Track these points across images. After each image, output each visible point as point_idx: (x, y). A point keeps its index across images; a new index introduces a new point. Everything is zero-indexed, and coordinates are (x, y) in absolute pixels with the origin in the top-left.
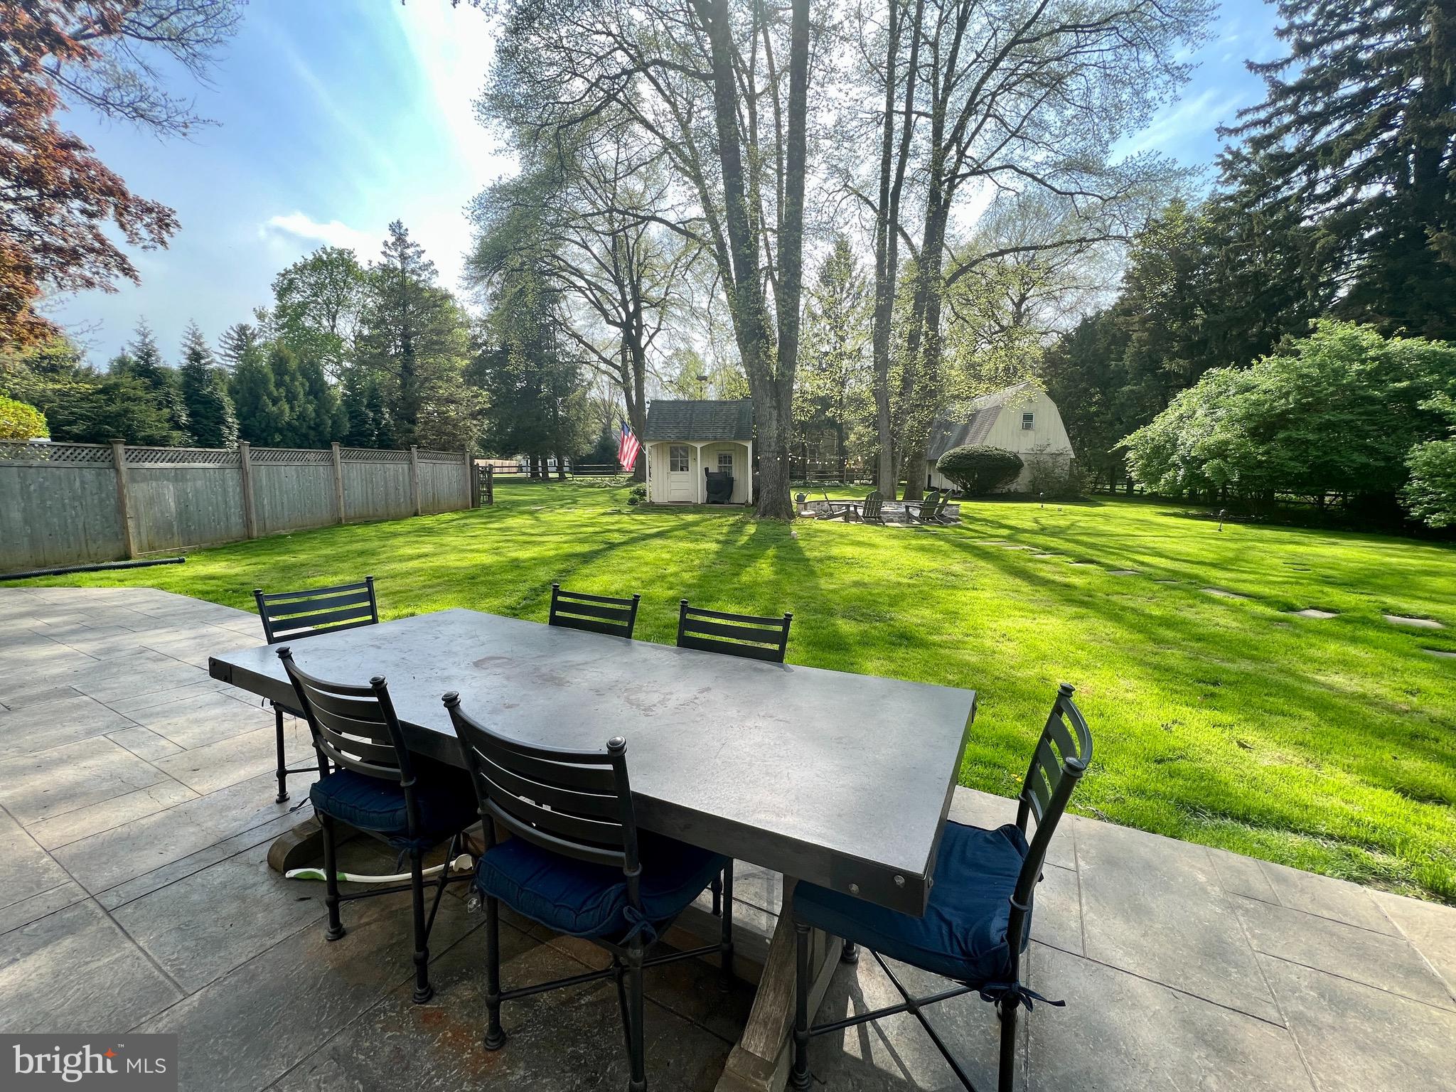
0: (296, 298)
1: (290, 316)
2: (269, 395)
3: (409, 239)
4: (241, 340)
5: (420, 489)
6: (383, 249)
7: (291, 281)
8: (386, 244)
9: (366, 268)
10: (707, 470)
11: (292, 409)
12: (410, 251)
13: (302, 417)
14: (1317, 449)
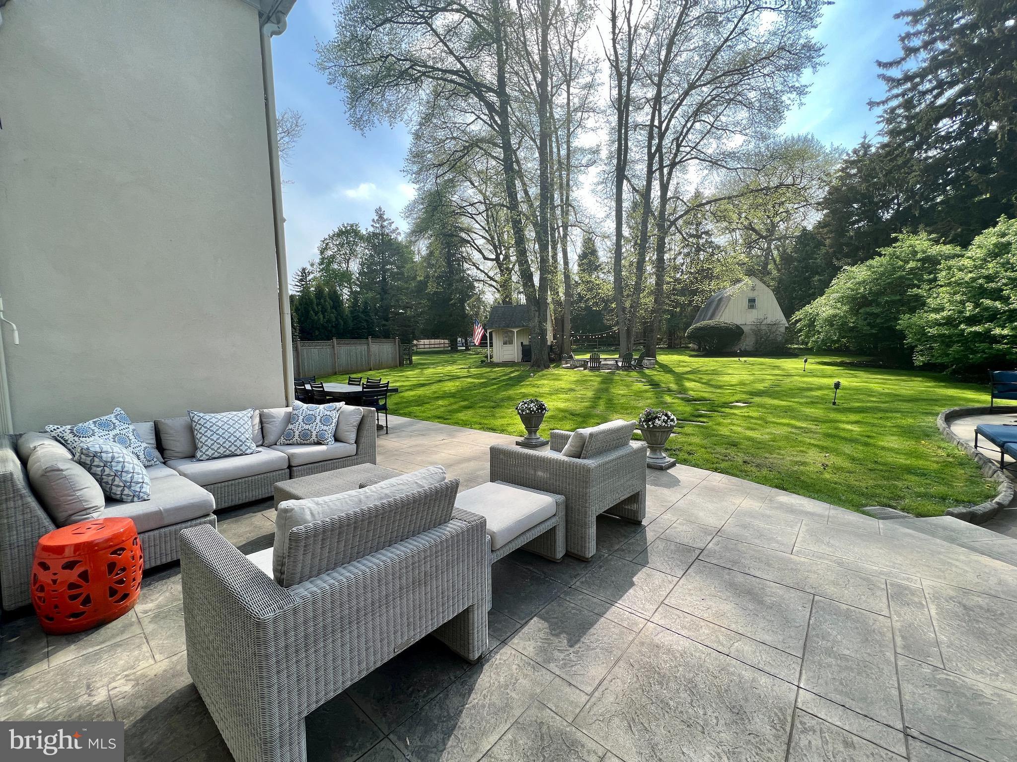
0: (329, 253)
1: (326, 262)
2: (314, 310)
3: (385, 217)
4: (303, 276)
5: (372, 358)
6: (372, 223)
7: (327, 244)
8: (373, 220)
9: (364, 233)
10: (522, 343)
11: (324, 317)
12: (385, 224)
13: (329, 321)
14: (882, 318)
